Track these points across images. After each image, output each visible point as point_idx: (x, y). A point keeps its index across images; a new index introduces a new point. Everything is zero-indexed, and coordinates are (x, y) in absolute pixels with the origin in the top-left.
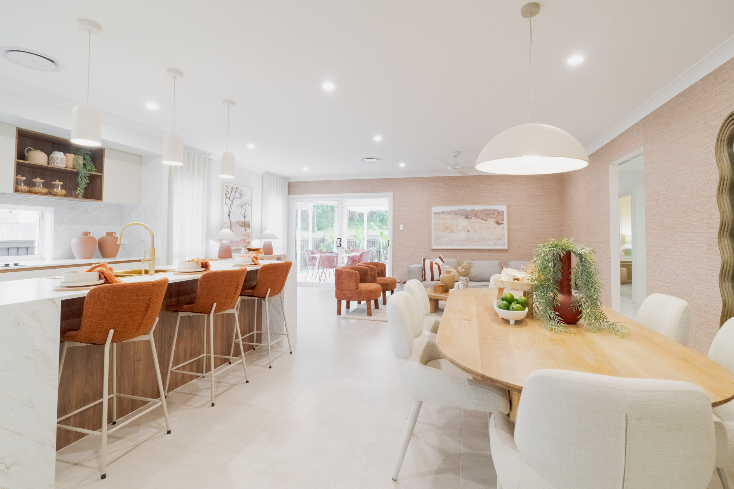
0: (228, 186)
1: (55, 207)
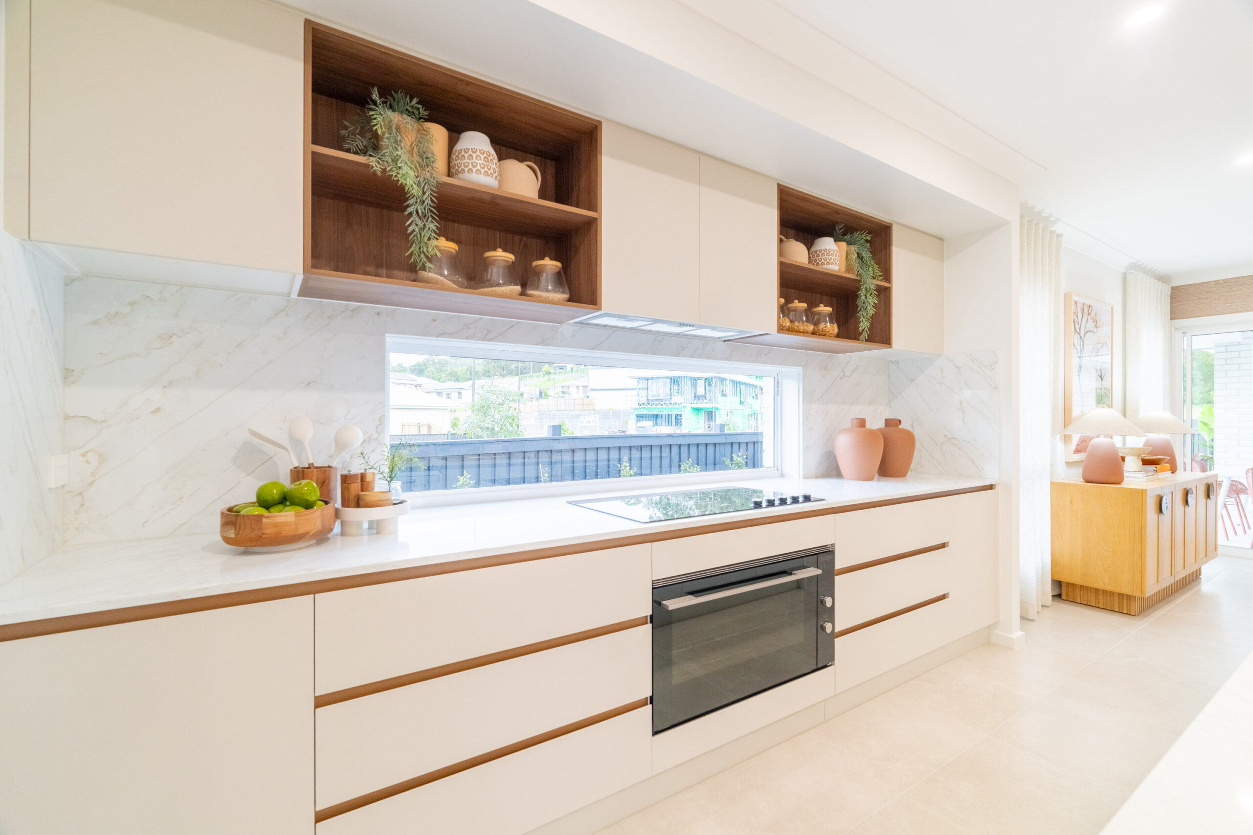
0: (1077, 302)
1: (803, 367)
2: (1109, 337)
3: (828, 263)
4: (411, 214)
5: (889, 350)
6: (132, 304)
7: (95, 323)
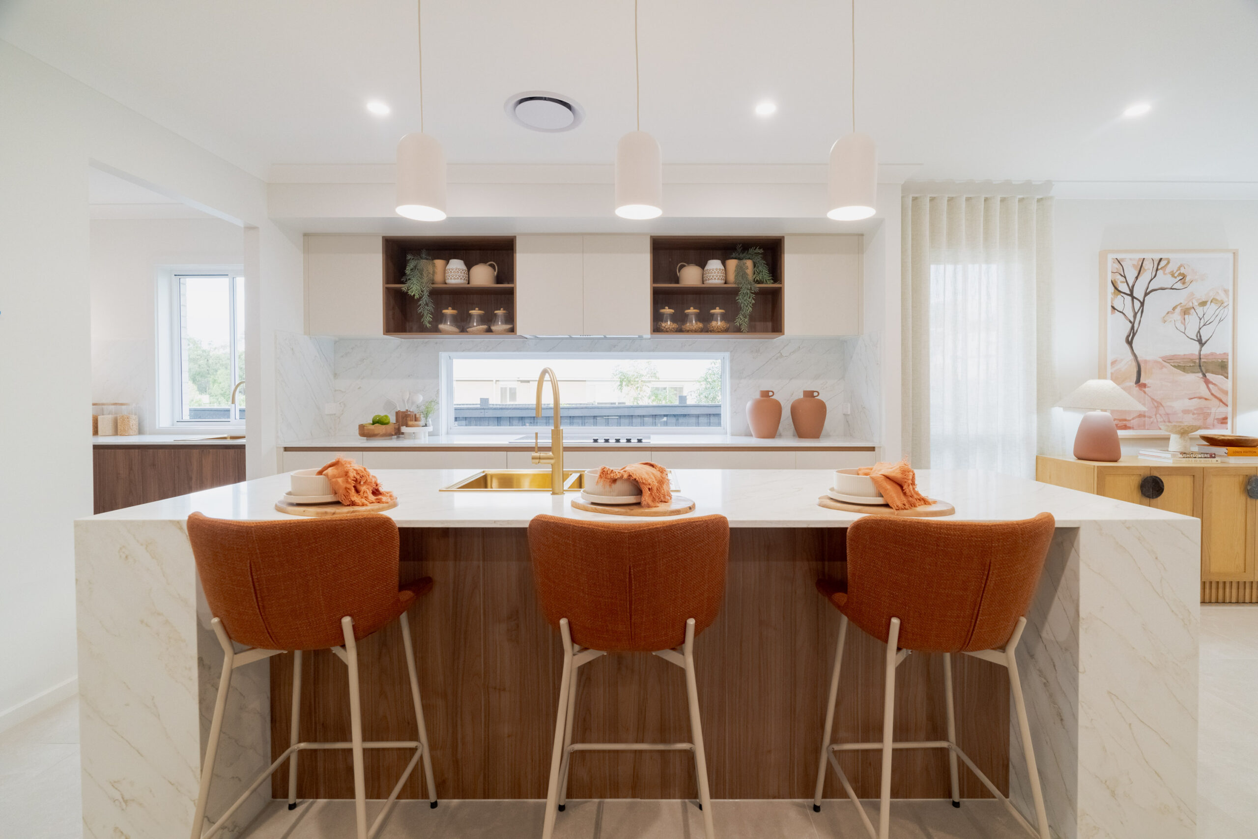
0: (1123, 260)
1: (731, 352)
2: (1226, 291)
3: (709, 279)
4: (420, 305)
5: (782, 337)
6: (352, 349)
7: (342, 357)
